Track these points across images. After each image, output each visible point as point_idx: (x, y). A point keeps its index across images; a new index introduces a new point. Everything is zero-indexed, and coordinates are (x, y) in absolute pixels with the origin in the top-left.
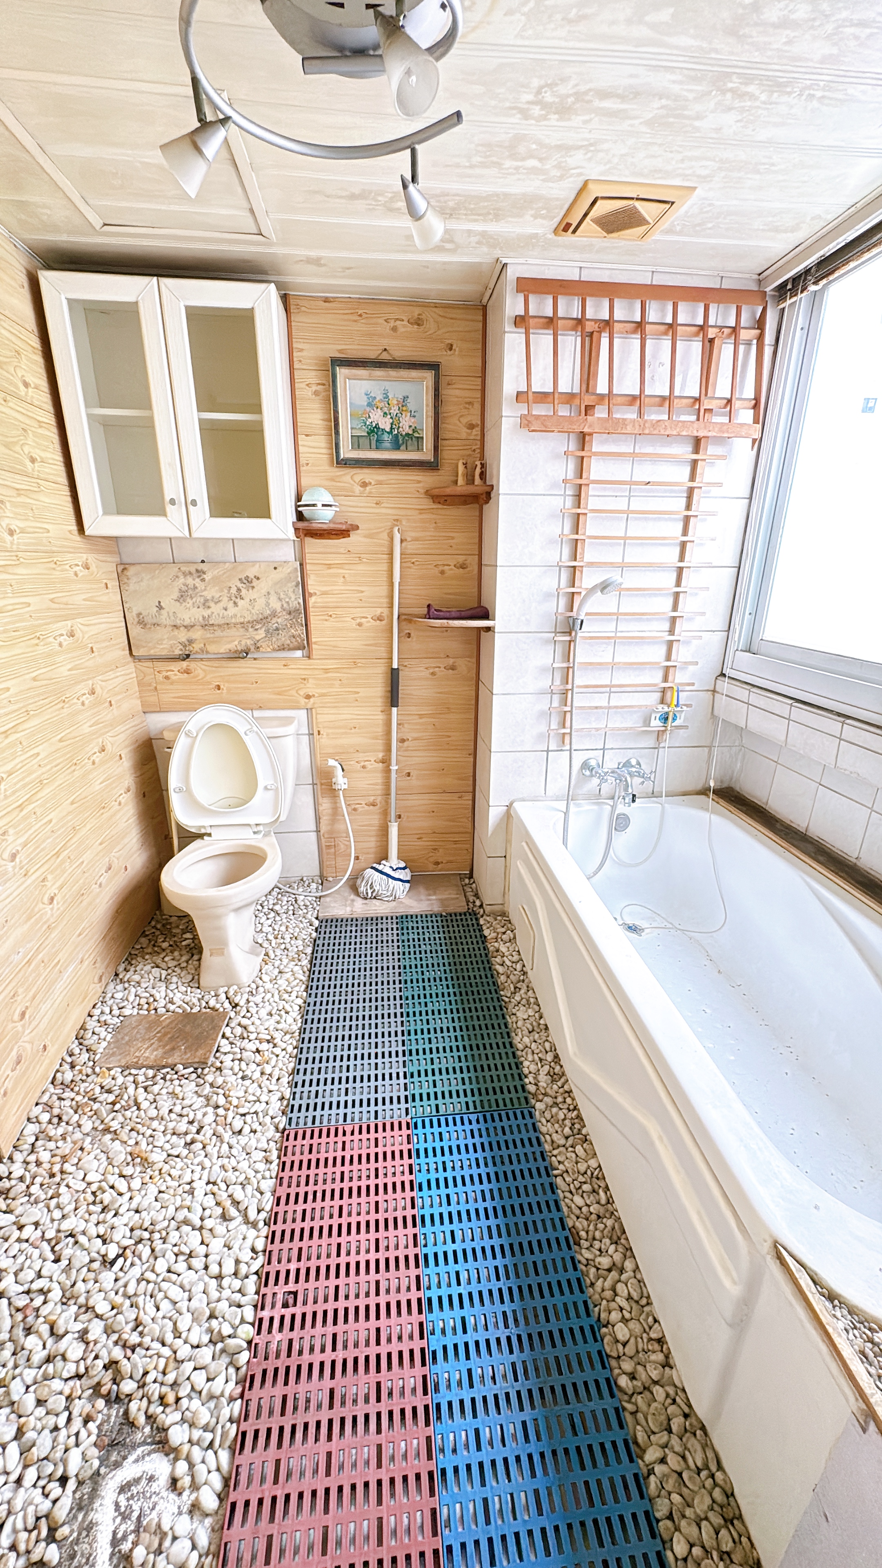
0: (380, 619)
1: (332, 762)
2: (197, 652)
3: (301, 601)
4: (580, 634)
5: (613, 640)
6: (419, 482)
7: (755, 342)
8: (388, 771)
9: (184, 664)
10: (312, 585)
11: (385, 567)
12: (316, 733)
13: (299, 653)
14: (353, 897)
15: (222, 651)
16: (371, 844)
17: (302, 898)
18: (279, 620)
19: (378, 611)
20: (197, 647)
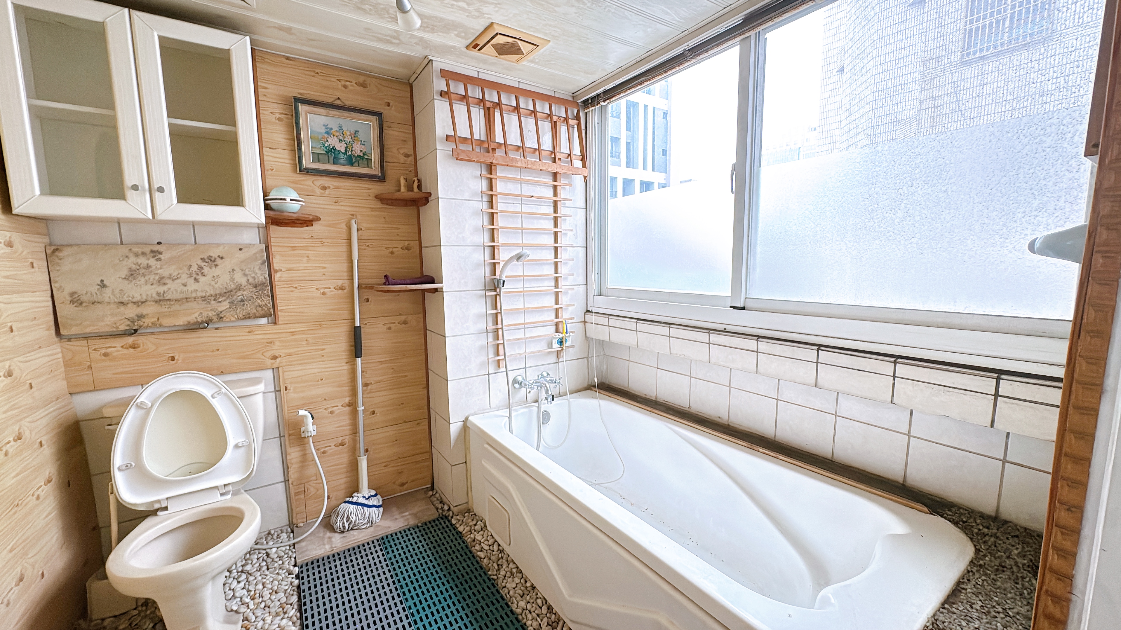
0: (342, 288)
1: (302, 412)
2: (148, 327)
3: (267, 276)
4: (502, 291)
5: (523, 293)
6: (370, 189)
7: (576, 126)
8: (354, 412)
9: (130, 340)
10: (277, 263)
11: (344, 249)
12: (283, 389)
13: (264, 321)
14: (328, 534)
15: (182, 323)
16: (342, 481)
17: (274, 550)
18: (245, 293)
19: (340, 283)
20: (148, 321)
